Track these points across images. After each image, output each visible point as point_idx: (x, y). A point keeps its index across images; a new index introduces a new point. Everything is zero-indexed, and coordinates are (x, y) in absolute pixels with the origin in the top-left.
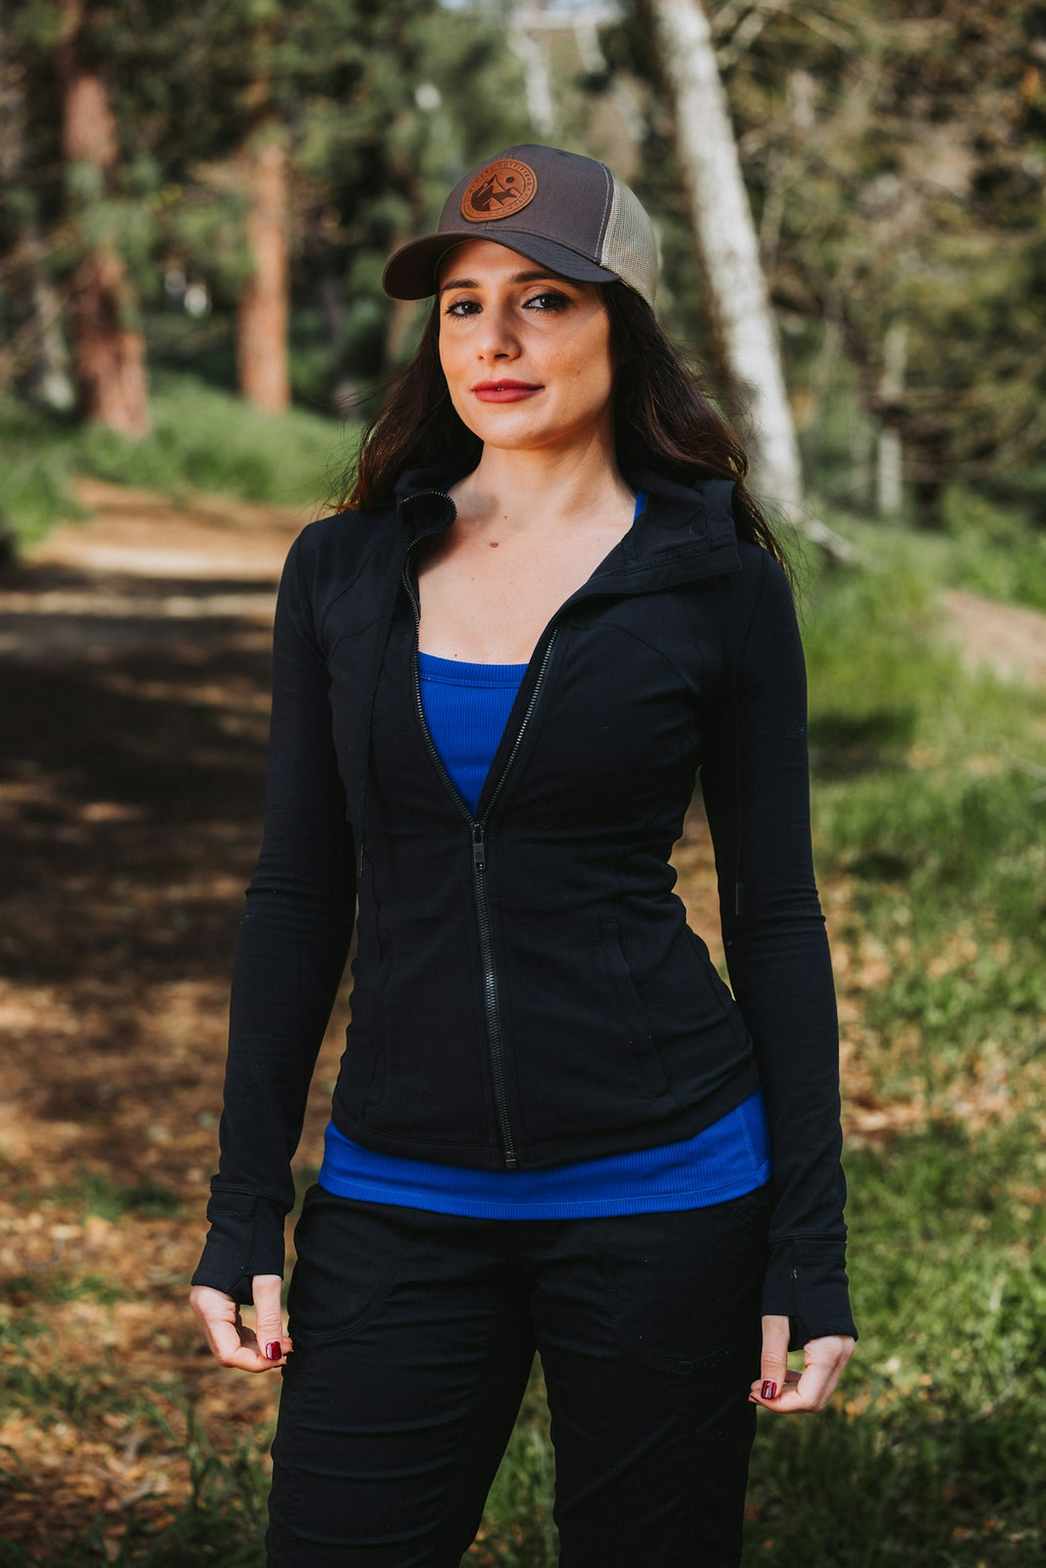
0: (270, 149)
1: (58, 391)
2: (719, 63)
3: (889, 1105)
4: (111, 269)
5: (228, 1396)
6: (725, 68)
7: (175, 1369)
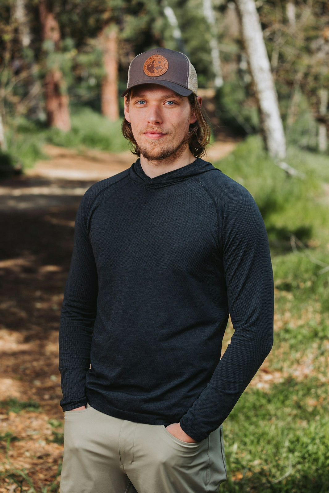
0: (112, 32)
1: (42, 116)
2: (256, 5)
3: (273, 372)
4: (57, 75)
5: (45, 473)
6: (258, 7)
7: (30, 464)
